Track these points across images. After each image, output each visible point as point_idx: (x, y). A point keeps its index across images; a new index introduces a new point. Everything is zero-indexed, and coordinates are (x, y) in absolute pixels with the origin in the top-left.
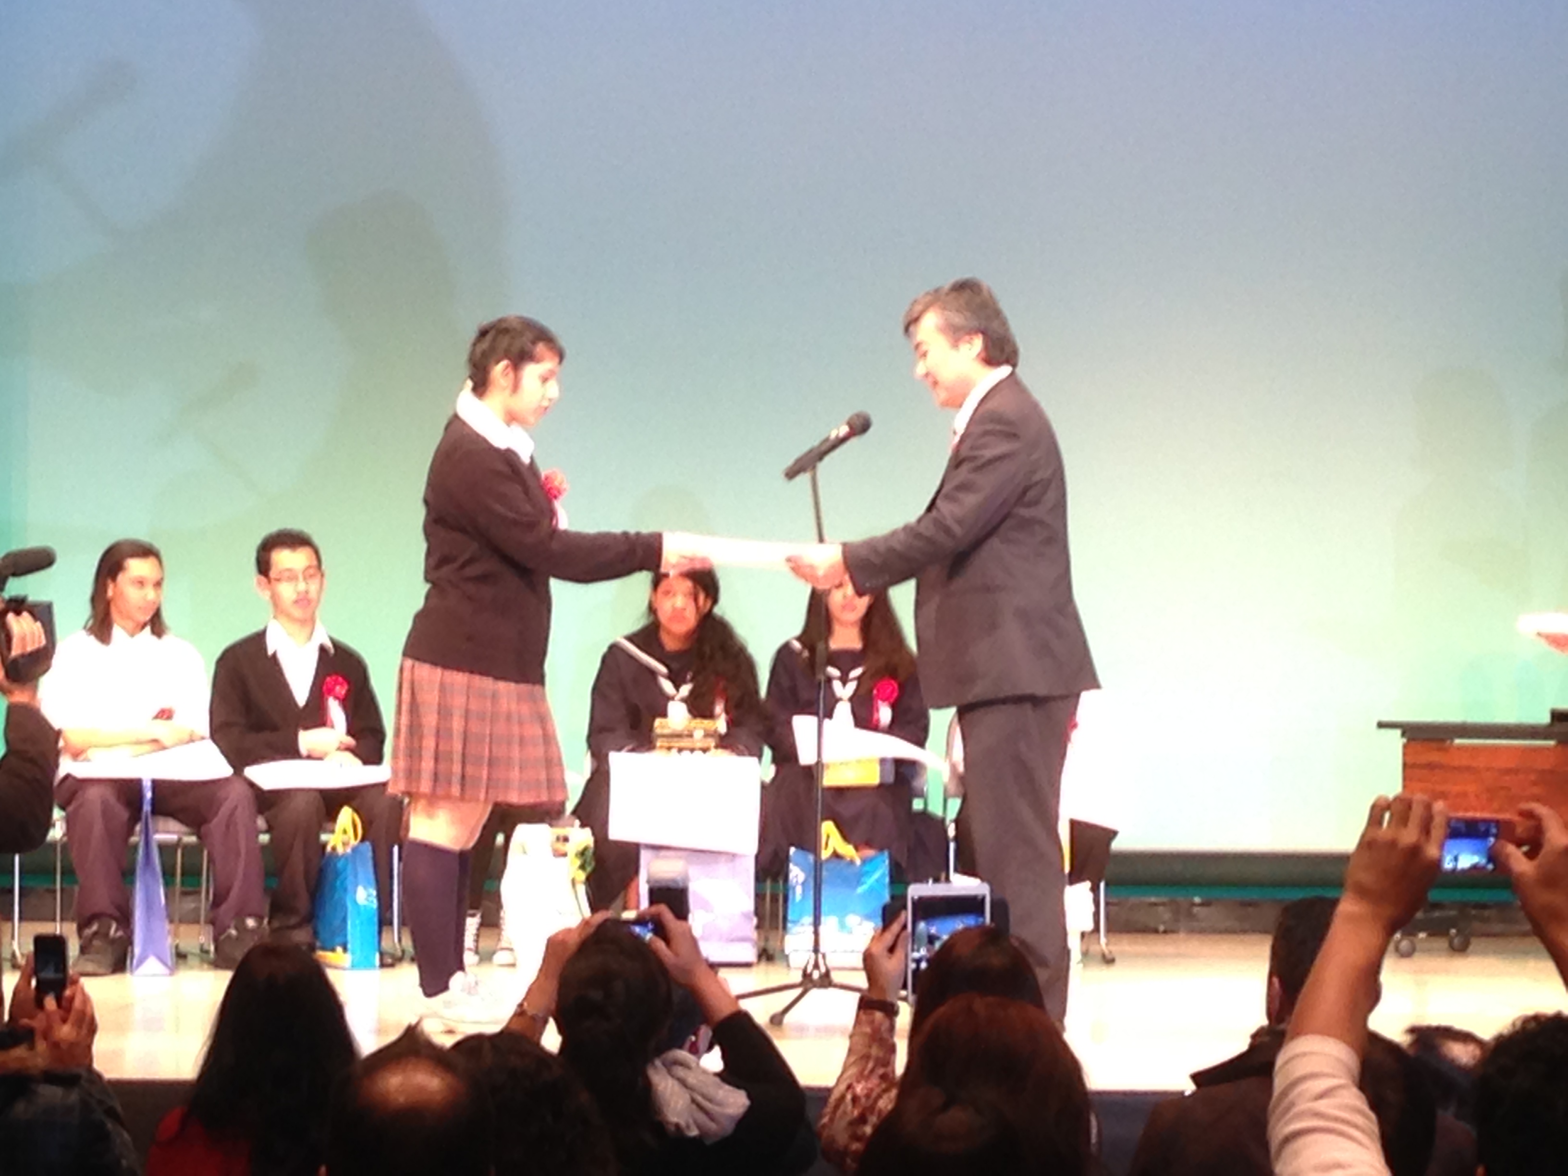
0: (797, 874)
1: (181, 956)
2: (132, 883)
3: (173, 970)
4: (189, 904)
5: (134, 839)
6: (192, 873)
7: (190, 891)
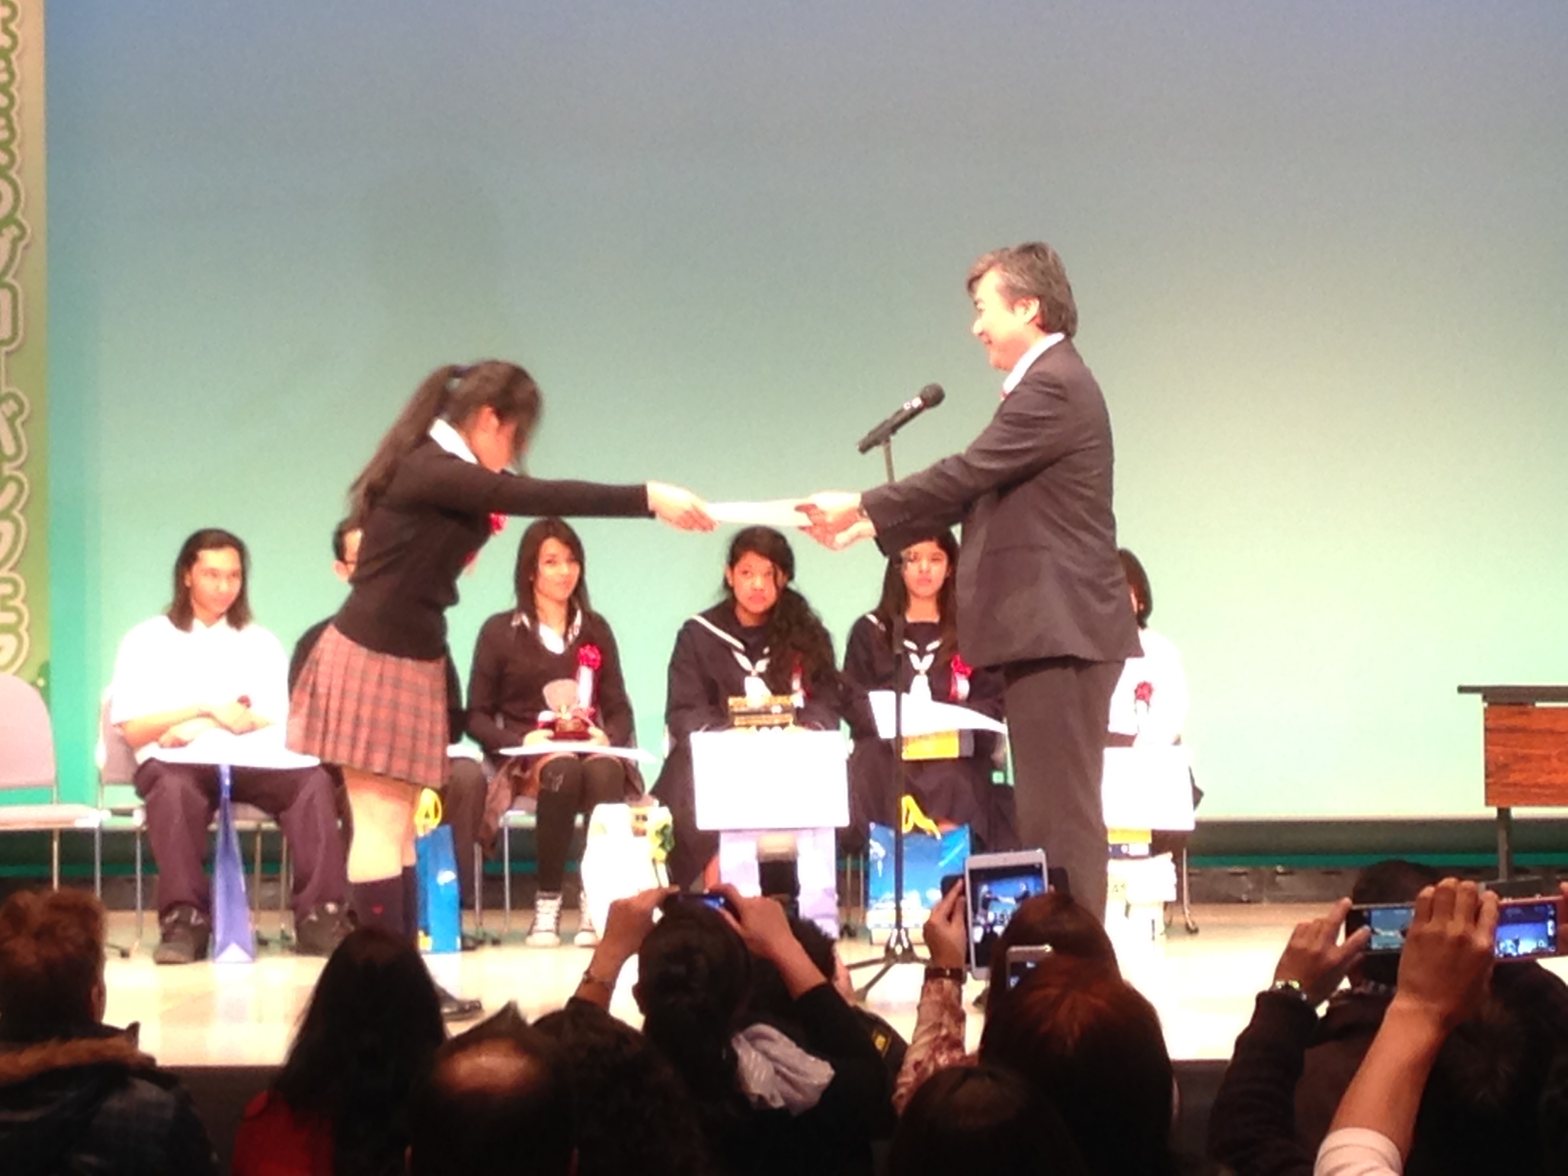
0: (877, 849)
1: (262, 943)
2: (212, 871)
3: (254, 956)
4: (269, 891)
5: (213, 827)
6: (271, 860)
7: (270, 878)
